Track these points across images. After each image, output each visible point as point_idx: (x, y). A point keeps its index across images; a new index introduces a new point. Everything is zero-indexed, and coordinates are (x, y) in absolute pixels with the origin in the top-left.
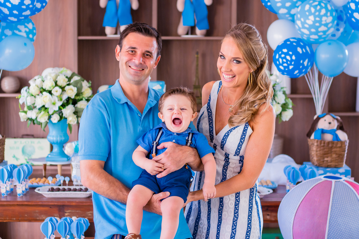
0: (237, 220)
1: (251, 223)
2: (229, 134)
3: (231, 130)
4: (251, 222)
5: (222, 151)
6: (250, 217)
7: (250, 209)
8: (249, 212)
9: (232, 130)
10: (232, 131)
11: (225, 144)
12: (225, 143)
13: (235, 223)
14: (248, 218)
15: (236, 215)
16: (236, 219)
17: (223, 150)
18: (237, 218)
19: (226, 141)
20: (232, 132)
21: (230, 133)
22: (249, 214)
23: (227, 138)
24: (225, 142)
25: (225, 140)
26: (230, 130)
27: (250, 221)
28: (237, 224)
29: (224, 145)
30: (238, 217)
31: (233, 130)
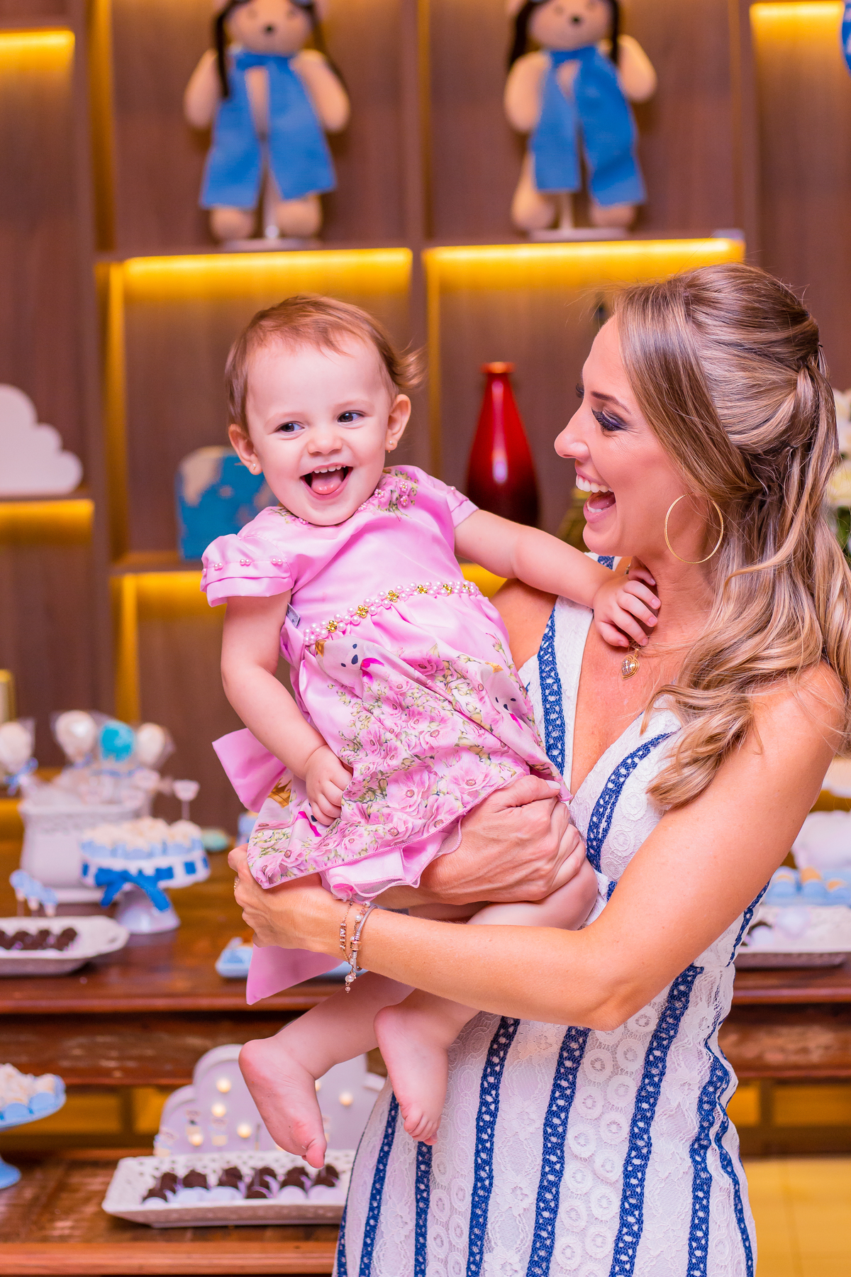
0: (634, 1246)
1: (703, 1260)
2: (622, 780)
3: (629, 761)
4: (705, 1257)
5: (596, 872)
6: (700, 1234)
7: (701, 1194)
8: (694, 1205)
9: (636, 760)
10: (634, 765)
11: (604, 836)
12: (606, 831)
13: (624, 1258)
14: (693, 1238)
15: (631, 1219)
16: (628, 1239)
17: (598, 868)
18: (637, 1235)
19: (610, 817)
20: (634, 772)
21: (626, 776)
22: (693, 1220)
23: (614, 804)
24: (603, 825)
25: (603, 814)
26: (624, 764)
27: (698, 1253)
28: (632, 1265)
29: (601, 841)
30: (640, 1229)
31: (642, 757)
